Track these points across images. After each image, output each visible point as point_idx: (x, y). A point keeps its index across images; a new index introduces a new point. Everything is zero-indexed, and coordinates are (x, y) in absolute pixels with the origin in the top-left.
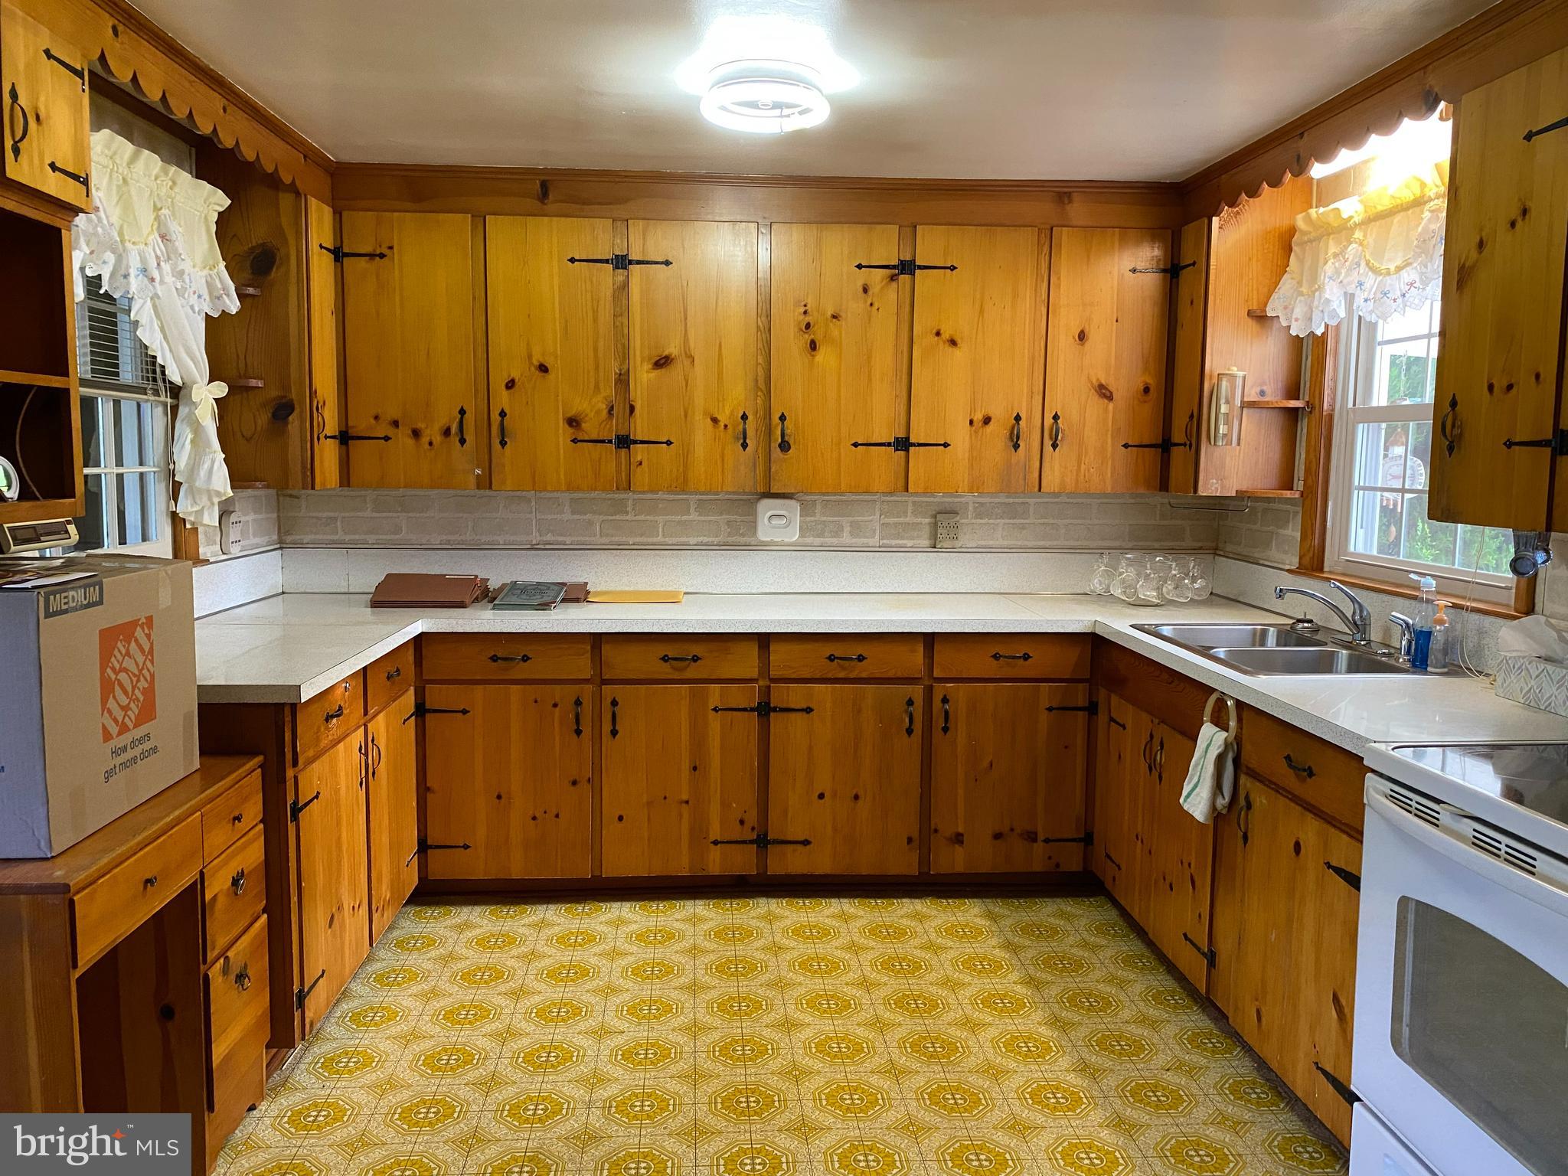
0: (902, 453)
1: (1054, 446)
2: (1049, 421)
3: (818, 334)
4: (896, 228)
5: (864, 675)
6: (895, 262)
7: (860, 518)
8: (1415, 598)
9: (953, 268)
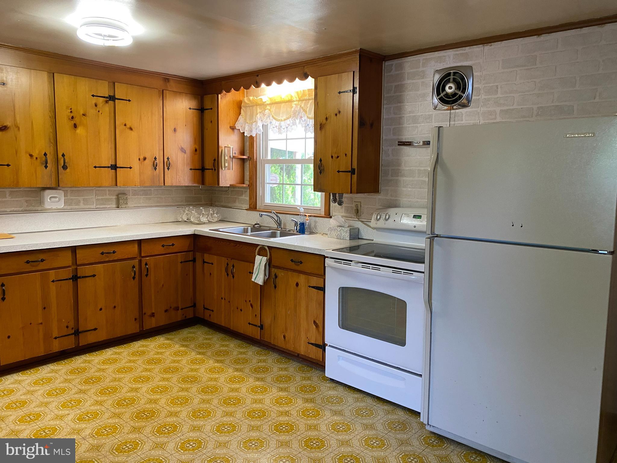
0: (114, 171)
1: (168, 169)
2: (166, 160)
3: (77, 120)
4: (107, 82)
5: (116, 259)
6: (107, 95)
7: (87, 197)
9: (129, 101)
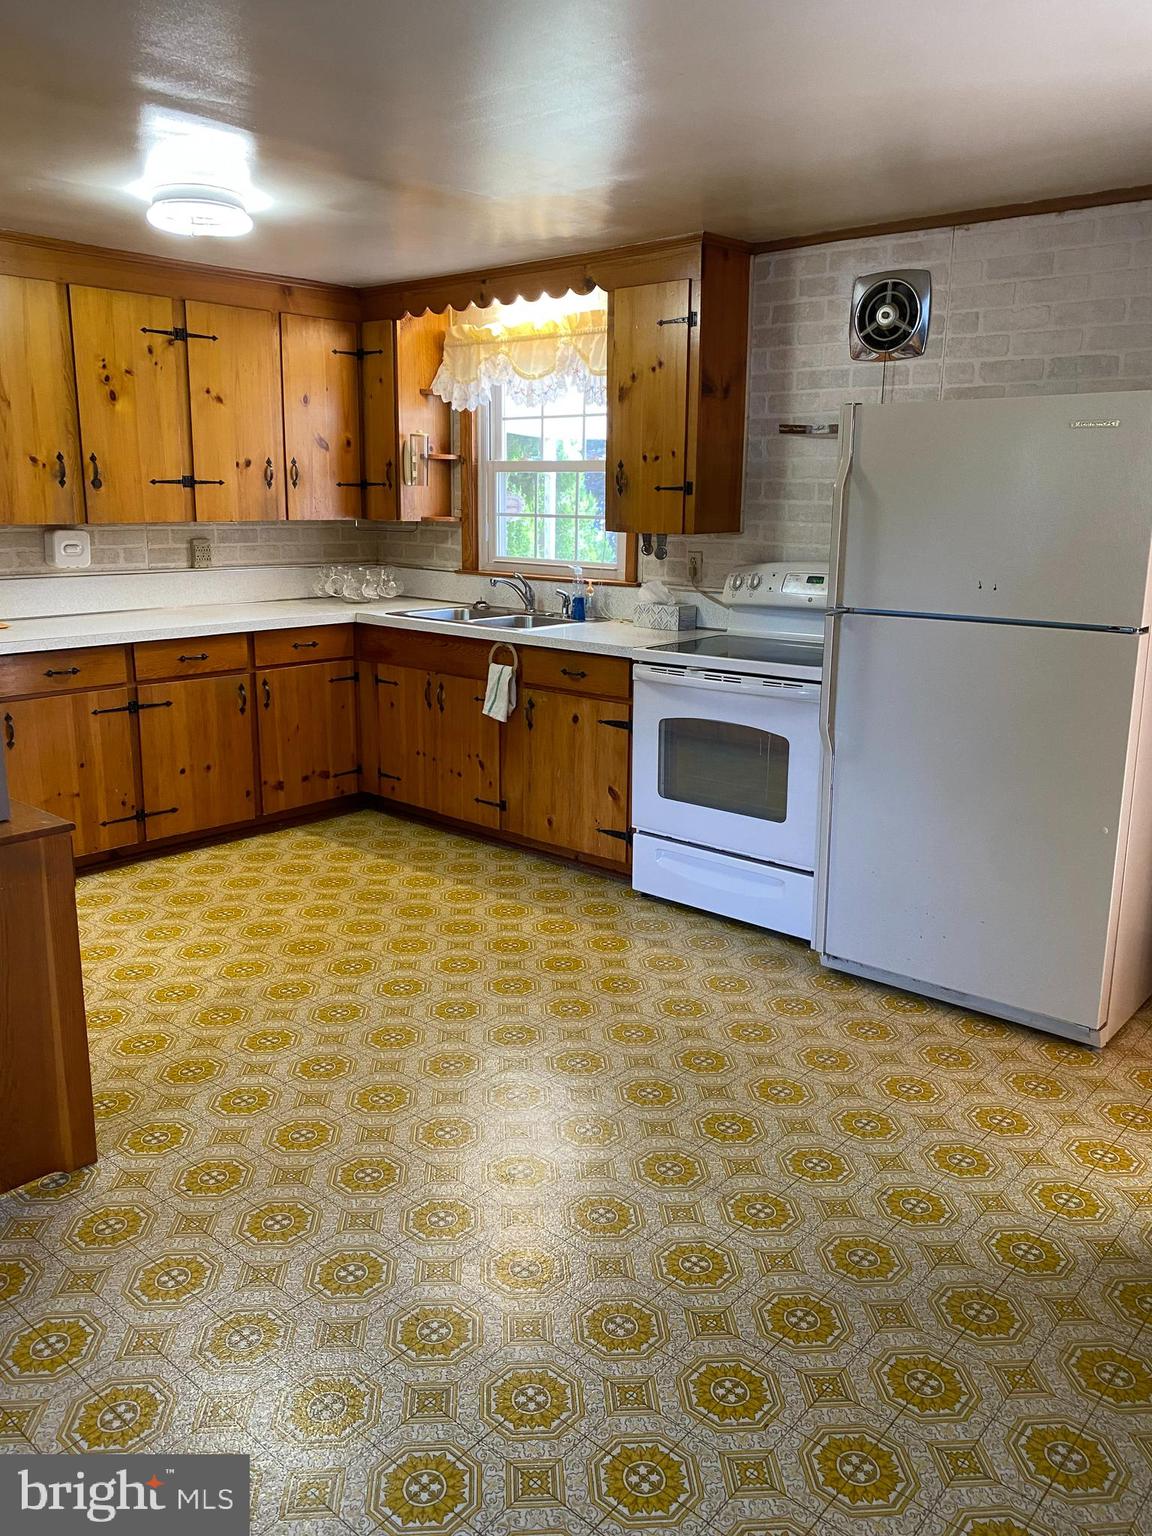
0: (188, 489)
1: (295, 484)
2: (289, 465)
3: (115, 385)
4: (170, 300)
5: (207, 670)
6: (170, 329)
7: (131, 546)
8: (571, 581)
9: (214, 338)
